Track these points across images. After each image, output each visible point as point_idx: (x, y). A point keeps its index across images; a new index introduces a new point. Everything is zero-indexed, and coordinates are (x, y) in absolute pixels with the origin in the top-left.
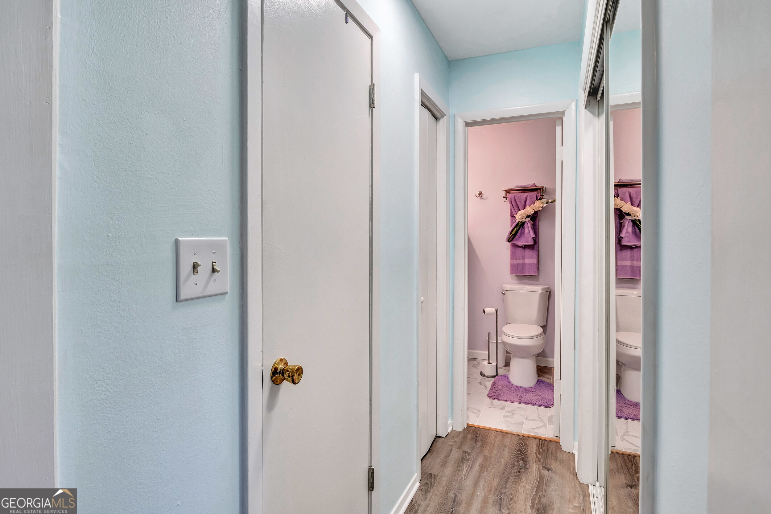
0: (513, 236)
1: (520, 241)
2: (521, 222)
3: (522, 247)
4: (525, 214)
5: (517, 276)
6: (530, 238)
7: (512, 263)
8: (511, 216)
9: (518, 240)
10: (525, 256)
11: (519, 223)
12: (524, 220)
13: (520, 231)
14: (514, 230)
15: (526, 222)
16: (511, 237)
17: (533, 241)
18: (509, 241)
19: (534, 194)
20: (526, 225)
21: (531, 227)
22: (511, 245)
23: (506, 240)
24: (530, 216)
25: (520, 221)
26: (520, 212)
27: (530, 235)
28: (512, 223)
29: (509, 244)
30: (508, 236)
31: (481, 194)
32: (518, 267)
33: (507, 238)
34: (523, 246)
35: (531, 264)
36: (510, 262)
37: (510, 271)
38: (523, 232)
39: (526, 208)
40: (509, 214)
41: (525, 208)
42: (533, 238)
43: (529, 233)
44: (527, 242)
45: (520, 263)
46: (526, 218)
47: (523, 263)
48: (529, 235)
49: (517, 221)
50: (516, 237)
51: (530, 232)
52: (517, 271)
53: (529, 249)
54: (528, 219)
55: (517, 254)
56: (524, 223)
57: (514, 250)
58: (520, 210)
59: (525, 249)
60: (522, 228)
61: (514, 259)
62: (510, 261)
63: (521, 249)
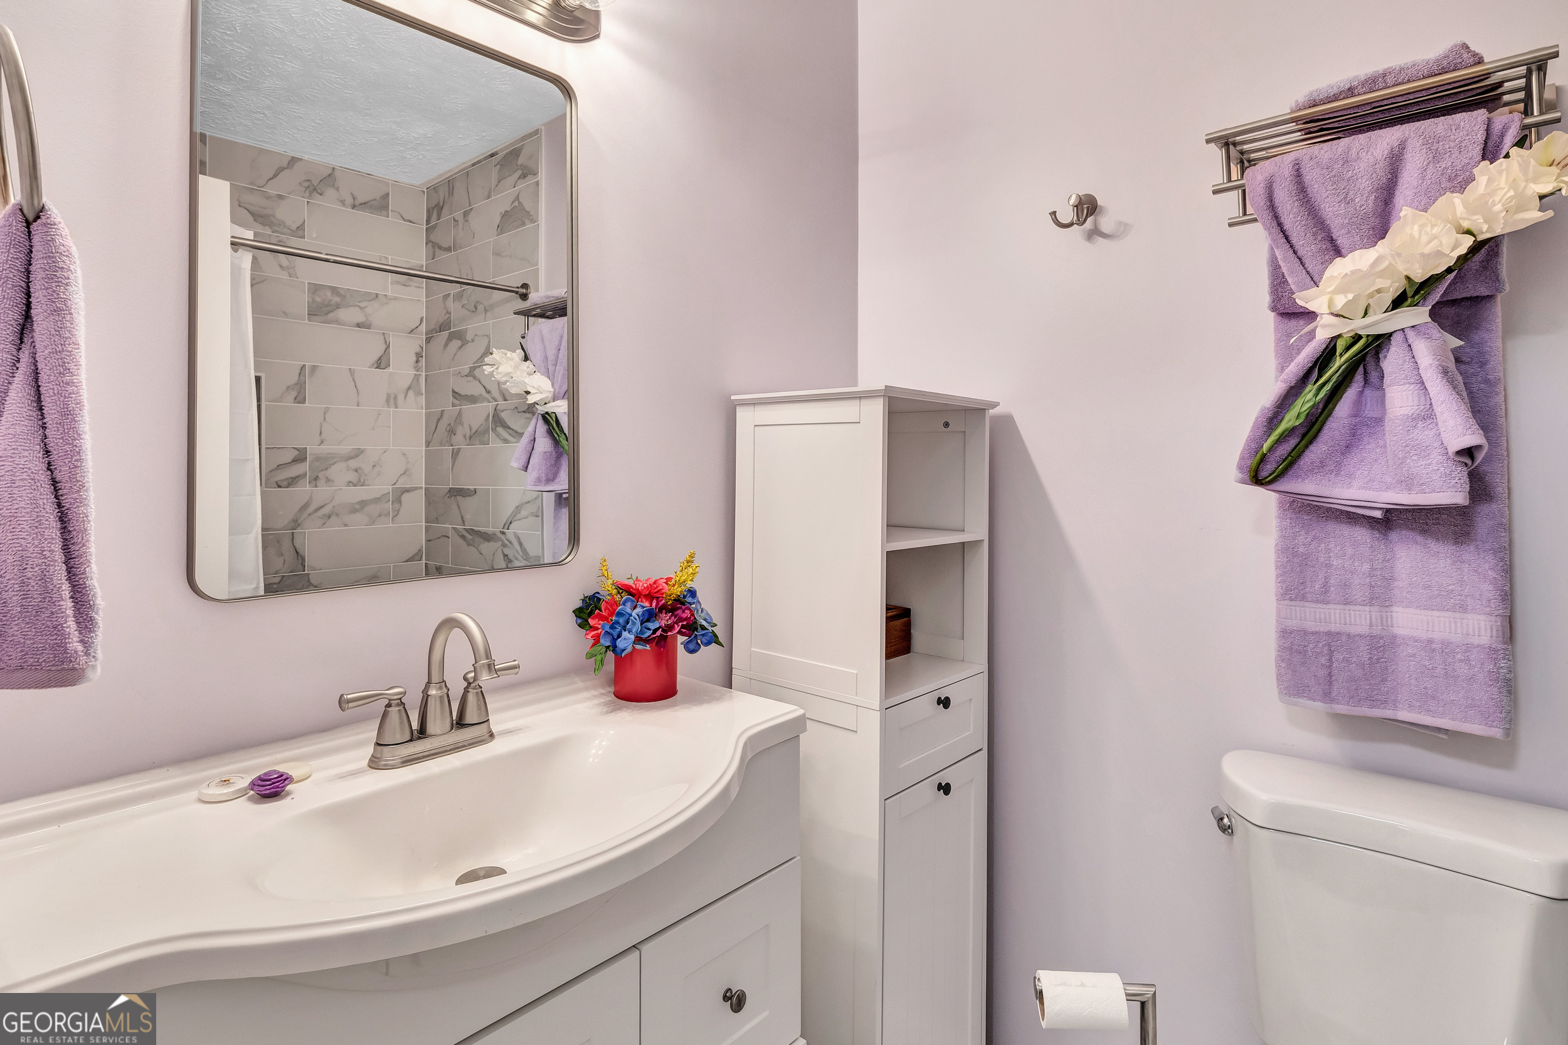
0: (1293, 442)
1: (1351, 476)
2: (1357, 338)
3: (1371, 522)
4: (1388, 272)
5: (1337, 716)
6: (1436, 457)
7: (1294, 624)
8: (1274, 309)
9: (1335, 465)
10: (1389, 580)
11: (1340, 345)
12: (1380, 322)
13: (1343, 408)
14: (1300, 401)
15: (1397, 339)
16: (1271, 449)
17: (1460, 476)
18: (1257, 479)
19: (1471, 123)
20: (1392, 361)
21: (1445, 372)
22: (1281, 504)
23: (1240, 468)
24: (1432, 281)
25: (1346, 329)
26: (1339, 268)
27: (1432, 433)
28: (1286, 354)
29: (1266, 499)
30: (1250, 440)
31: (1087, 207)
32: (1338, 656)
33: (1242, 458)
34: (1378, 514)
35: (1446, 644)
36: (1279, 615)
37: (1279, 677)
38: (1370, 411)
39: (1394, 228)
40: (1265, 298)
41: (1381, 231)
42: (1469, 452)
43: (1428, 415)
44: (1407, 482)
45: (1354, 630)
46: (1398, 302)
47: (1377, 631)
48: (1423, 435)
49: (1322, 336)
50: (1317, 451)
51: (1438, 409)
52: (1330, 683)
53: (1424, 532)
54: (1417, 315)
55: (1328, 566)
56: (1379, 343)
57: (1301, 539)
58: (1338, 252)
59: (1394, 536)
60: (1366, 381)
61: (1303, 598)
62: (1278, 610)
63: (1361, 534)
